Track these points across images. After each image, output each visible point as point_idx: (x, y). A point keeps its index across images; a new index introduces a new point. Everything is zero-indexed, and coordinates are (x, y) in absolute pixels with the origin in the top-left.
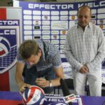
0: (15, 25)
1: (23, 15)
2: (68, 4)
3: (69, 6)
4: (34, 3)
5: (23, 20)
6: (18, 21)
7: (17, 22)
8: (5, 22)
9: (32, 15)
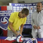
0: (10, 12)
1: (13, 8)
2: (29, 4)
3: (30, 5)
4: (17, 4)
5: (13, 10)
7: (11, 11)
9: (16, 8)
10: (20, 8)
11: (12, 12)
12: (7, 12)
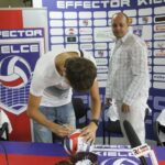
0: (38, 36)
1: (49, 19)
3: (123, 2)
4: (66, 0)
5: (50, 28)
6: (42, 29)
8: (21, 32)
9: (63, 19)
10: (78, 19)
11: (43, 36)
12: (24, 36)
